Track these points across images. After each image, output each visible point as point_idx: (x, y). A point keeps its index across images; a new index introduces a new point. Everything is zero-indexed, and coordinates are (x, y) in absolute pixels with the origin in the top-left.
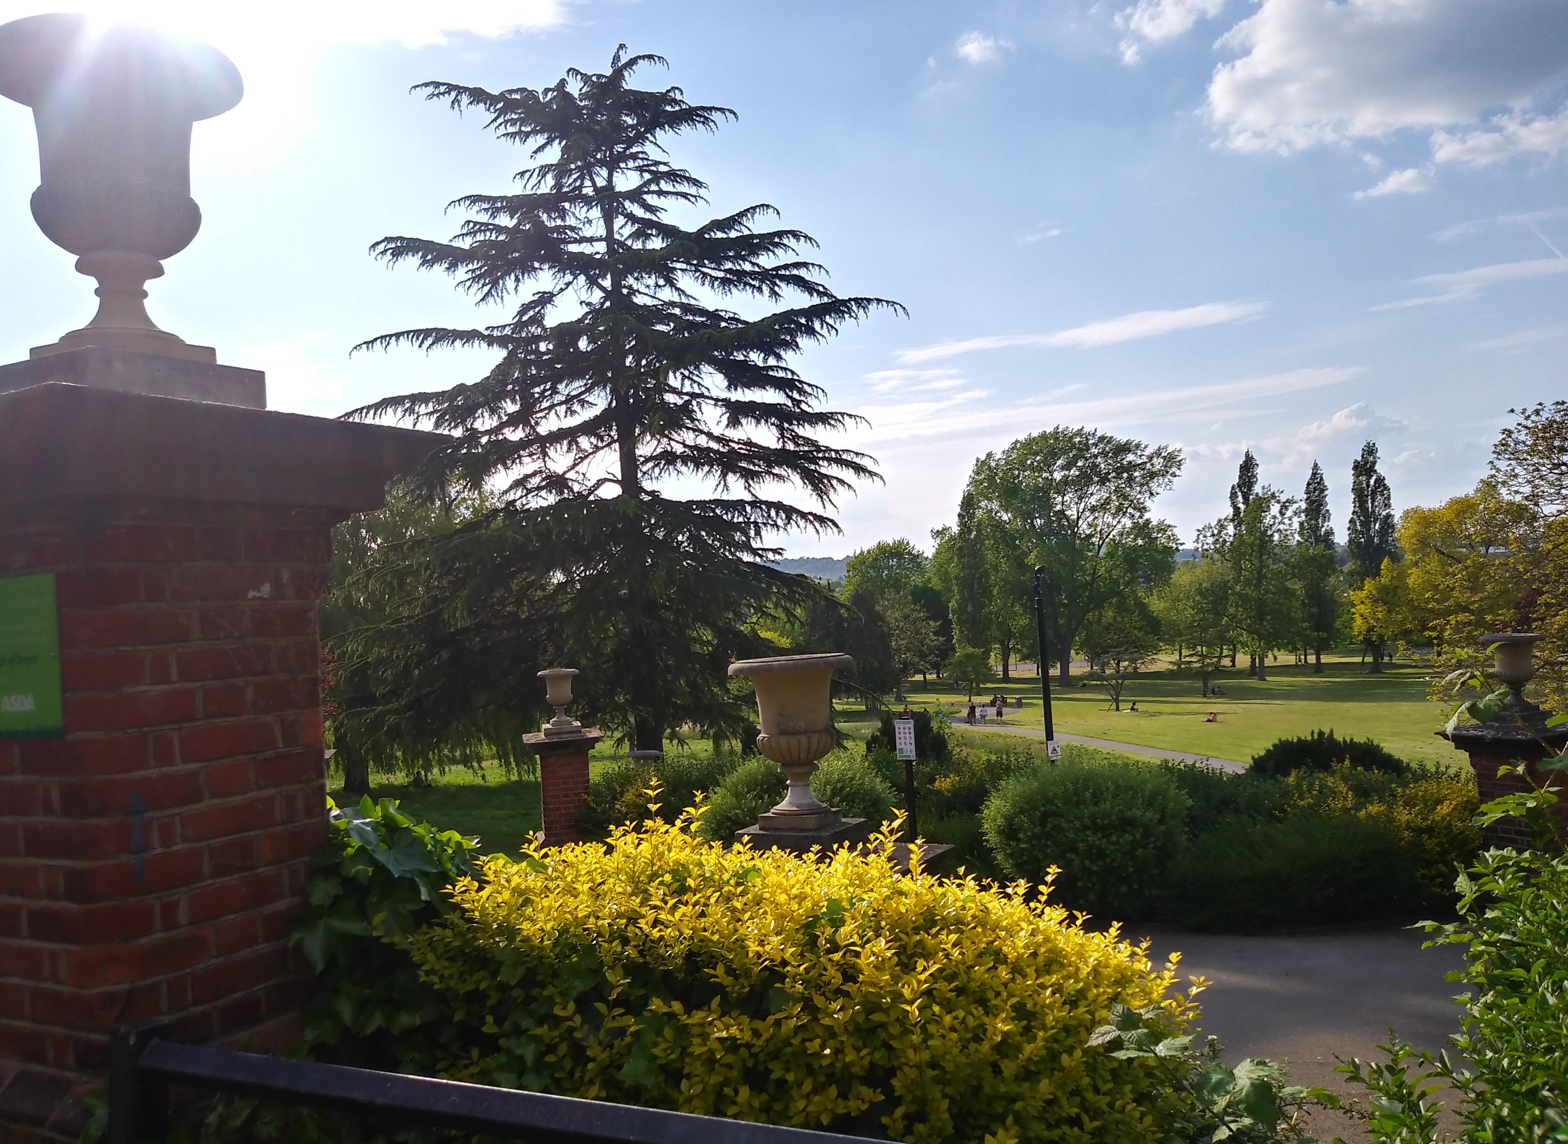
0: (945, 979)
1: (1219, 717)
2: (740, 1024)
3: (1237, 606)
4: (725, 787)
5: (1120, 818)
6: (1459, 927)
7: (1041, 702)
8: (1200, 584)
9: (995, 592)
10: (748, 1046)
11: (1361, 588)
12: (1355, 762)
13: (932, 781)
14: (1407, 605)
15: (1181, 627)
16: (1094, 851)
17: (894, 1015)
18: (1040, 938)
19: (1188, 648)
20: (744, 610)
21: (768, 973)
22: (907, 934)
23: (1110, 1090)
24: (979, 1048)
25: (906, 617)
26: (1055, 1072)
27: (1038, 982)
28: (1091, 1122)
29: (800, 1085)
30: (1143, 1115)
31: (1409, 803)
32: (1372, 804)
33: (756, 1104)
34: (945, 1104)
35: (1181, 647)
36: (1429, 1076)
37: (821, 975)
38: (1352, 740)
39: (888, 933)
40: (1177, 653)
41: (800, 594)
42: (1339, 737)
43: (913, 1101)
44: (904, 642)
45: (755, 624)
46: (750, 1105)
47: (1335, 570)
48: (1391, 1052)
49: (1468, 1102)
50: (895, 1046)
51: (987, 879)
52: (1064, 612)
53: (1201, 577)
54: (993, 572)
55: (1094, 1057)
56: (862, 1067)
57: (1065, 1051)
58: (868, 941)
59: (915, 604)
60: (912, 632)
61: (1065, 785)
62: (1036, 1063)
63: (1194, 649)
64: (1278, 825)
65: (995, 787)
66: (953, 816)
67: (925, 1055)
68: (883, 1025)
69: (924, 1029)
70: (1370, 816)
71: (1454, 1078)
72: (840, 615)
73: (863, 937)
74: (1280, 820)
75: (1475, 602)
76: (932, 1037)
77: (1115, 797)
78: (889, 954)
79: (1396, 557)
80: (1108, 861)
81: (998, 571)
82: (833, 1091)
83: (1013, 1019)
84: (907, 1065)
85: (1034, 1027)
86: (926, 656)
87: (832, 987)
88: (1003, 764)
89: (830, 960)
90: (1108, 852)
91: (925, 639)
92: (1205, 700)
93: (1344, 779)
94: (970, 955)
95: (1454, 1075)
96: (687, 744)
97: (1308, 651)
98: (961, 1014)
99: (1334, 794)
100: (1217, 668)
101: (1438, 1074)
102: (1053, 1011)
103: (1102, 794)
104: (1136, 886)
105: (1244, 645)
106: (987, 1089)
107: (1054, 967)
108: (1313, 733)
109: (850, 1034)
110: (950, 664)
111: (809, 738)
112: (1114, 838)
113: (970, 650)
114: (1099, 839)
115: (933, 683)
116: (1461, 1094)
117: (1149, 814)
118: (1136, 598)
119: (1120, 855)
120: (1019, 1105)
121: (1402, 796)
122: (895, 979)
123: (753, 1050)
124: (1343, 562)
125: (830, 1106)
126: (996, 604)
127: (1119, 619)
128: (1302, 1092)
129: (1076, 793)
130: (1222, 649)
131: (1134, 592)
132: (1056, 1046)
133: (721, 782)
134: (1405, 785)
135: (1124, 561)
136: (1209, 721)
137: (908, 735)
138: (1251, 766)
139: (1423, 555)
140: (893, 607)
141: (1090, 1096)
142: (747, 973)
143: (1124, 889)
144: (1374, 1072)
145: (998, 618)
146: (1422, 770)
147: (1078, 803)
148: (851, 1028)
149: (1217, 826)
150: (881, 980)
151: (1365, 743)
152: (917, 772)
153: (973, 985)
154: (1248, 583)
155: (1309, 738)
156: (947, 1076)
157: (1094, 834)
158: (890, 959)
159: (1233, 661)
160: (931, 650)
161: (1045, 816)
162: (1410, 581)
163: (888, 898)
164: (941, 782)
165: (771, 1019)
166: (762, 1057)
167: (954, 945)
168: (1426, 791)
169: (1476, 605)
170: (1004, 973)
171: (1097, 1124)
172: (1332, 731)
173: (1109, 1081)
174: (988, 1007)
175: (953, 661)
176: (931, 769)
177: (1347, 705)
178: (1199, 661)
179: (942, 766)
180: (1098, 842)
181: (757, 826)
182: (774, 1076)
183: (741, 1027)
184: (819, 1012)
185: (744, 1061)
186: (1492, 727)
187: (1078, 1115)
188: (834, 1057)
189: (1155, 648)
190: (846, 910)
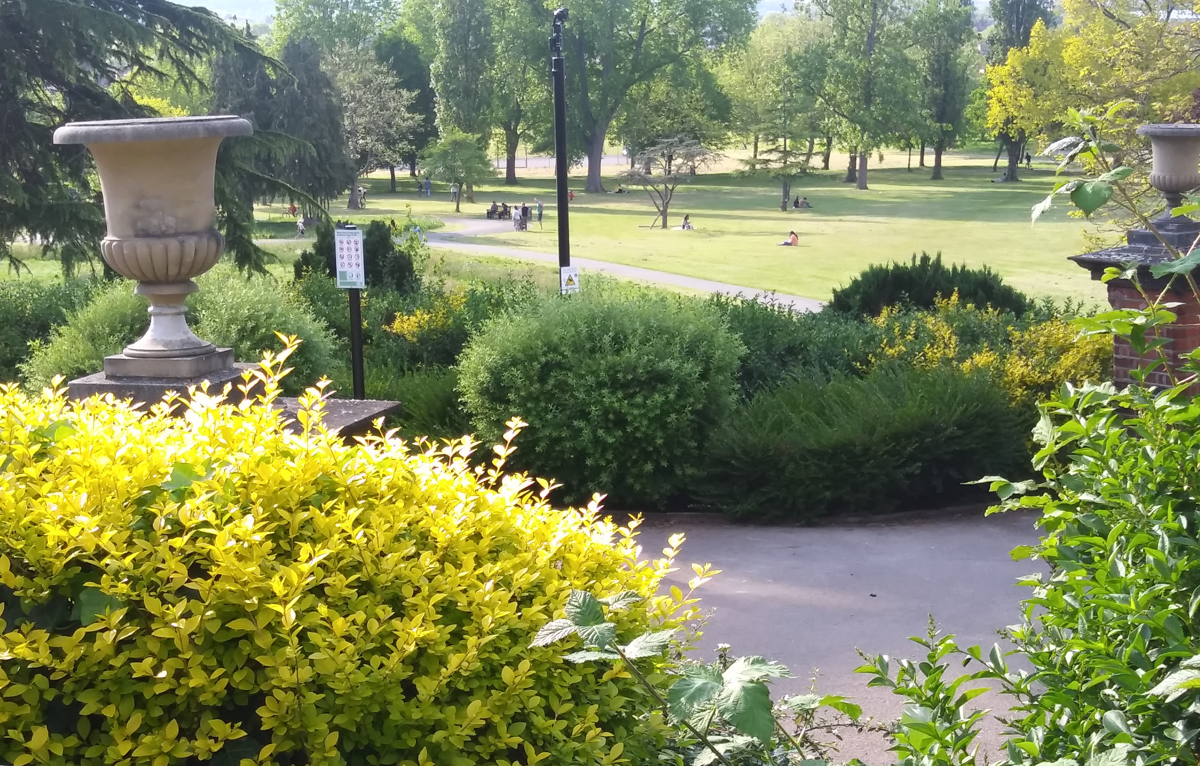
0: (342, 570)
1: (801, 239)
2: (34, 642)
3: (837, 82)
4: (76, 327)
5: (648, 372)
6: (1032, 486)
7: (555, 213)
8: (790, 48)
9: (499, 49)
10: (45, 671)
11: (1002, 62)
12: (963, 297)
13: (390, 319)
14: (1058, 88)
15: (759, 110)
16: (611, 416)
17: (263, 621)
18: (485, 515)
19: (766, 140)
20: (111, 60)
21: (79, 569)
22: (290, 510)
23: (569, 713)
24: (385, 661)
25: (366, 82)
26: (493, 691)
27: (478, 572)
28: (537, 753)
29: (122, 723)
30: (610, 743)
31: (1026, 352)
32: (980, 352)
33: (59, 751)
34: (333, 738)
35: (757, 139)
36: (974, 677)
37: (158, 569)
38: (963, 267)
39: (261, 510)
40: (751, 148)
41: (199, 39)
42: (947, 264)
43: (287, 737)
44: (362, 120)
45: (129, 83)
46: (51, 753)
47: (970, 34)
48: (929, 647)
49: (1020, 709)
50: (264, 664)
51: (421, 437)
52: (597, 83)
53: (791, 39)
54: (497, 20)
55: (549, 670)
56: (215, 694)
57: (508, 664)
58: (231, 520)
59: (380, 64)
60: (374, 107)
61: (576, 327)
62: (467, 679)
63: (774, 141)
64: (858, 381)
65: (478, 329)
66: (418, 369)
67: (305, 673)
68: (247, 636)
69: (302, 637)
70: (977, 370)
71: (1006, 680)
72: (264, 77)
73: (223, 514)
74: (861, 375)
75: (1142, 83)
76: (316, 648)
77: (644, 342)
78: (259, 537)
79: (1050, 21)
80: (629, 430)
81: (504, 18)
82: (172, 728)
83: (436, 623)
84: (279, 688)
85: (467, 633)
86: (395, 143)
87: (175, 586)
88: (492, 297)
89: (172, 549)
90: (629, 418)
91: (393, 116)
92: (784, 215)
93: (949, 319)
94: (381, 539)
95: (1007, 676)
96: (24, 265)
97: (927, 149)
98: (360, 616)
99: (933, 339)
100: (803, 171)
101: (987, 674)
102: (493, 610)
103: (626, 338)
104: (665, 464)
105: (842, 137)
106: (395, 716)
107: (504, 554)
108: (914, 257)
109: (198, 649)
110: (430, 156)
111: (182, 243)
112: (639, 399)
113: (460, 135)
114: (619, 400)
115: (405, 184)
116: (1012, 697)
117: (688, 367)
118: (700, 65)
119: (645, 422)
120: (438, 736)
121: (1019, 342)
122: (268, 572)
123: (53, 677)
124: (984, 24)
125: (166, 748)
126: (500, 68)
127: (674, 96)
128: (814, 702)
129: (591, 337)
130: (812, 144)
131: (696, 56)
132: (495, 657)
133: (69, 319)
134: (1024, 328)
135: (687, 11)
136: (786, 244)
137: (353, 252)
138: (830, 302)
139: (1087, 18)
140: (346, 66)
141: (539, 721)
142: (46, 570)
143: (649, 467)
144: (904, 671)
145: (502, 88)
146: (1048, 309)
147: (593, 351)
148: (199, 642)
149: (779, 382)
150: (245, 574)
151: (980, 271)
152: (368, 308)
153: (383, 579)
154: (854, 50)
155: (909, 265)
156: (339, 702)
157: (613, 393)
158: (261, 544)
159: (826, 160)
160: (402, 133)
161: (547, 369)
162: (1067, 55)
163: (265, 460)
164: (402, 321)
165: (81, 632)
166: (68, 686)
167: (357, 522)
168: (1050, 336)
169: (1143, 88)
170: (428, 560)
171: (544, 755)
172: (939, 256)
173: (568, 701)
174: (404, 608)
175: (434, 150)
176: (390, 304)
177: (969, 225)
178: (780, 159)
179: (405, 299)
180: (616, 405)
181: (103, 374)
182: (84, 712)
183: (35, 645)
184: (153, 621)
185: (41, 692)
186: (1139, 251)
187: (521, 746)
188: (174, 681)
189: (719, 138)
190: (199, 478)
